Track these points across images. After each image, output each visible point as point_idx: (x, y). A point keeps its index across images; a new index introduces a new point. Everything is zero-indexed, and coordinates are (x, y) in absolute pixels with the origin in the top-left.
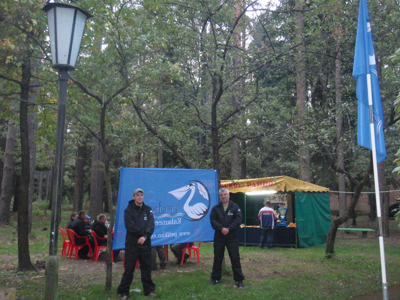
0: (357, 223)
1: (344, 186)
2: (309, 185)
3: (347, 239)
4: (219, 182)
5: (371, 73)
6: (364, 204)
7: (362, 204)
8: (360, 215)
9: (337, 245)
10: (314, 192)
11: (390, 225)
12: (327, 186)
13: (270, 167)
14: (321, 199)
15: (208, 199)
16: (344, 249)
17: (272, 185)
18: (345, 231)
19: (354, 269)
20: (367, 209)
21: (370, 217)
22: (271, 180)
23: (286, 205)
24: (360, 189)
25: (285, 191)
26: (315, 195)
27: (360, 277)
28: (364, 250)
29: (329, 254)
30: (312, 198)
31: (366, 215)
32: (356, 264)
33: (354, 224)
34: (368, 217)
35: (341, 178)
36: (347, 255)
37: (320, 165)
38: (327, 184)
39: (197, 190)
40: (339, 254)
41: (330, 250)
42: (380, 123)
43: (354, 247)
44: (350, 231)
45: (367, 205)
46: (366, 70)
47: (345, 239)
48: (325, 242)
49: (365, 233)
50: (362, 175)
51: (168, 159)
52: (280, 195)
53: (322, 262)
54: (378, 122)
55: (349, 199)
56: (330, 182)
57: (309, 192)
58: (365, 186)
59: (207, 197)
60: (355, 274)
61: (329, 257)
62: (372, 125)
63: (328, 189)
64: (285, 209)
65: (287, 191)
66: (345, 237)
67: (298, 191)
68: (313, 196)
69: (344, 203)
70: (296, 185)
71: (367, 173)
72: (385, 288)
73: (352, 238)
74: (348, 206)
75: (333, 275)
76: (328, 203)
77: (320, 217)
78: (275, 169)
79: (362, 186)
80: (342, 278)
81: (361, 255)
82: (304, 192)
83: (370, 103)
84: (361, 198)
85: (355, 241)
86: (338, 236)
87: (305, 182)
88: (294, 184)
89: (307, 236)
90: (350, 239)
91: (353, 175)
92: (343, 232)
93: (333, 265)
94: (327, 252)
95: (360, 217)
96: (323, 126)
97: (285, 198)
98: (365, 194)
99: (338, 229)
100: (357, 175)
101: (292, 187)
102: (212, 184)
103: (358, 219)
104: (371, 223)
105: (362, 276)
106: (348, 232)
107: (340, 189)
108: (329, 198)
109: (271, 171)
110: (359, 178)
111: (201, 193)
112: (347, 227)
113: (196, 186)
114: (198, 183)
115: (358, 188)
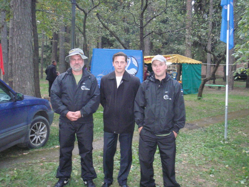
0: (215, 83)
1: (210, 60)
2: (190, 60)
3: (209, 91)
4: (143, 57)
5: (230, 4)
6: (221, 71)
7: (219, 72)
8: (218, 78)
9: (204, 93)
10: (193, 64)
11: (234, 84)
12: (200, 60)
13: (166, 48)
14: (197, 68)
15: (137, 66)
16: (208, 96)
17: (169, 59)
18: (209, 86)
19: (212, 105)
20: (222, 75)
21: (223, 79)
22: (169, 57)
23: (176, 71)
24: (219, 63)
25: (177, 63)
26: (194, 66)
27: (215, 108)
28: (218, 96)
29: (199, 97)
30: (192, 67)
31: (222, 78)
32: (213, 102)
33: (214, 83)
34: (222, 79)
35: (209, 56)
36: (209, 98)
37: (197, 48)
38: (200, 59)
39: (132, 61)
40: (205, 98)
41: (200, 95)
42: (232, 30)
43: (213, 95)
44: (211, 86)
45: (223, 72)
46: (228, 2)
47: (208, 91)
48: (198, 92)
49: (220, 87)
50: (221, 54)
51: (105, 42)
52: (173, 65)
53: (195, 101)
54: (231, 29)
55: (212, 68)
56: (202, 58)
57: (190, 63)
58: (222, 61)
59: (136, 65)
60: (213, 107)
61: (199, 99)
62: (228, 31)
63: (201, 62)
64: (176, 73)
65: (178, 63)
66: (208, 90)
67: (185, 63)
68: (193, 66)
69: (209, 70)
70: (183, 60)
71: (224, 53)
72: (227, 108)
73: (212, 90)
74: (211, 73)
75: (201, 107)
76: (200, 70)
77: (195, 78)
78: (170, 50)
79: (220, 60)
80: (206, 109)
81: (217, 98)
82: (187, 64)
83: (228, 19)
84: (219, 68)
85: (214, 92)
86: (204, 89)
87: (189, 58)
88: (182, 59)
89: (187, 88)
90: (211, 91)
91: (216, 54)
92: (207, 87)
93: (201, 103)
94: (198, 96)
95: (218, 79)
96: (202, 28)
97: (176, 67)
98: (221, 65)
99: (205, 85)
100: (219, 54)
101: (181, 61)
102: (139, 58)
103: (217, 80)
104: (223, 83)
105: (216, 108)
106: (210, 87)
107: (208, 62)
108: (201, 67)
109: (167, 51)
110: (219, 56)
111: (134, 63)
112: (210, 84)
113: (131, 59)
114: (132, 58)
115: (218, 61)
